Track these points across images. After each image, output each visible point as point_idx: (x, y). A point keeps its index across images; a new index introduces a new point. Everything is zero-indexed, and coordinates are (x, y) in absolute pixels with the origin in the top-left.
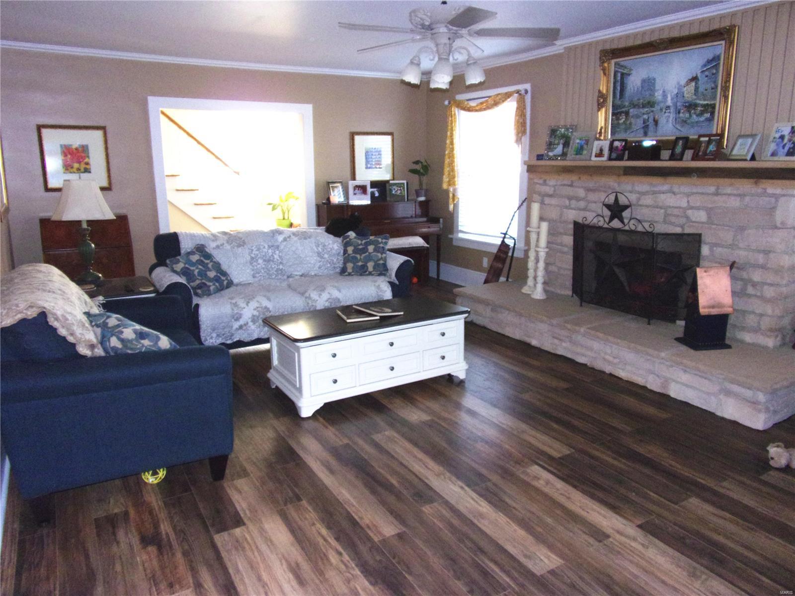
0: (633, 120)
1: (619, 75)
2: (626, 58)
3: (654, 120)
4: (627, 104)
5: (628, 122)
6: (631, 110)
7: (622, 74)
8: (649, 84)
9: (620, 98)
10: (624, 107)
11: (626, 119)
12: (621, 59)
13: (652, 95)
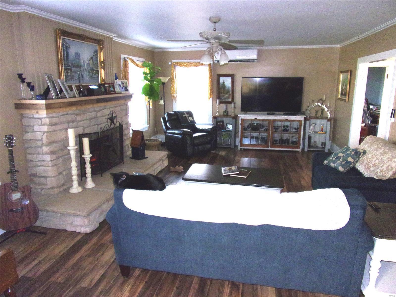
0: (74, 74)
1: (65, 46)
2: (68, 38)
3: (82, 75)
4: (70, 64)
5: (72, 75)
6: (72, 68)
7: (66, 47)
8: (77, 55)
9: (67, 61)
10: (69, 66)
11: (71, 73)
12: (65, 38)
13: (79, 62)
